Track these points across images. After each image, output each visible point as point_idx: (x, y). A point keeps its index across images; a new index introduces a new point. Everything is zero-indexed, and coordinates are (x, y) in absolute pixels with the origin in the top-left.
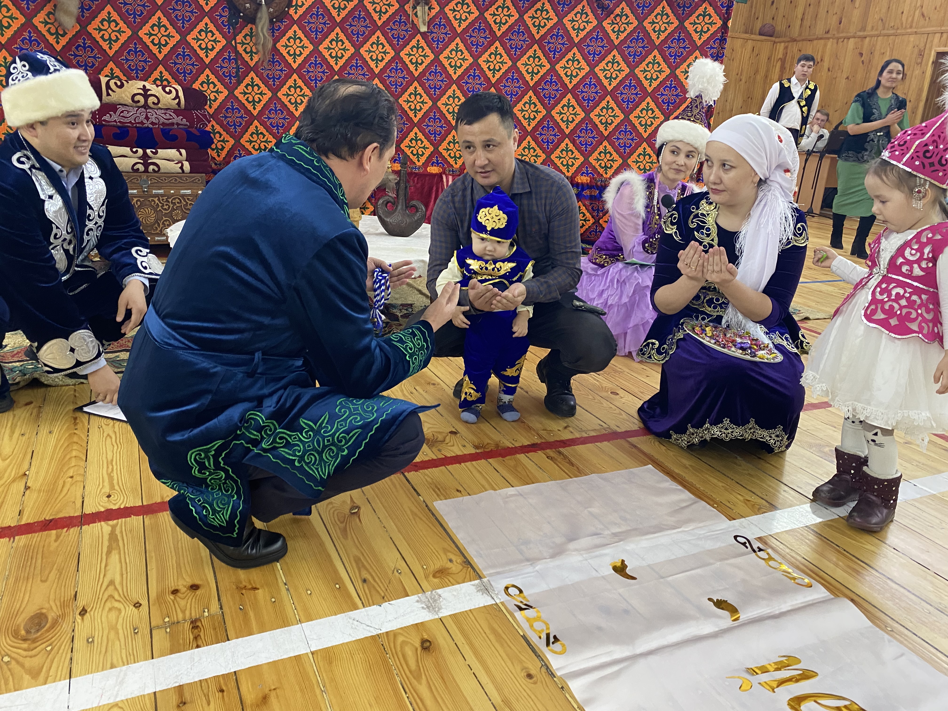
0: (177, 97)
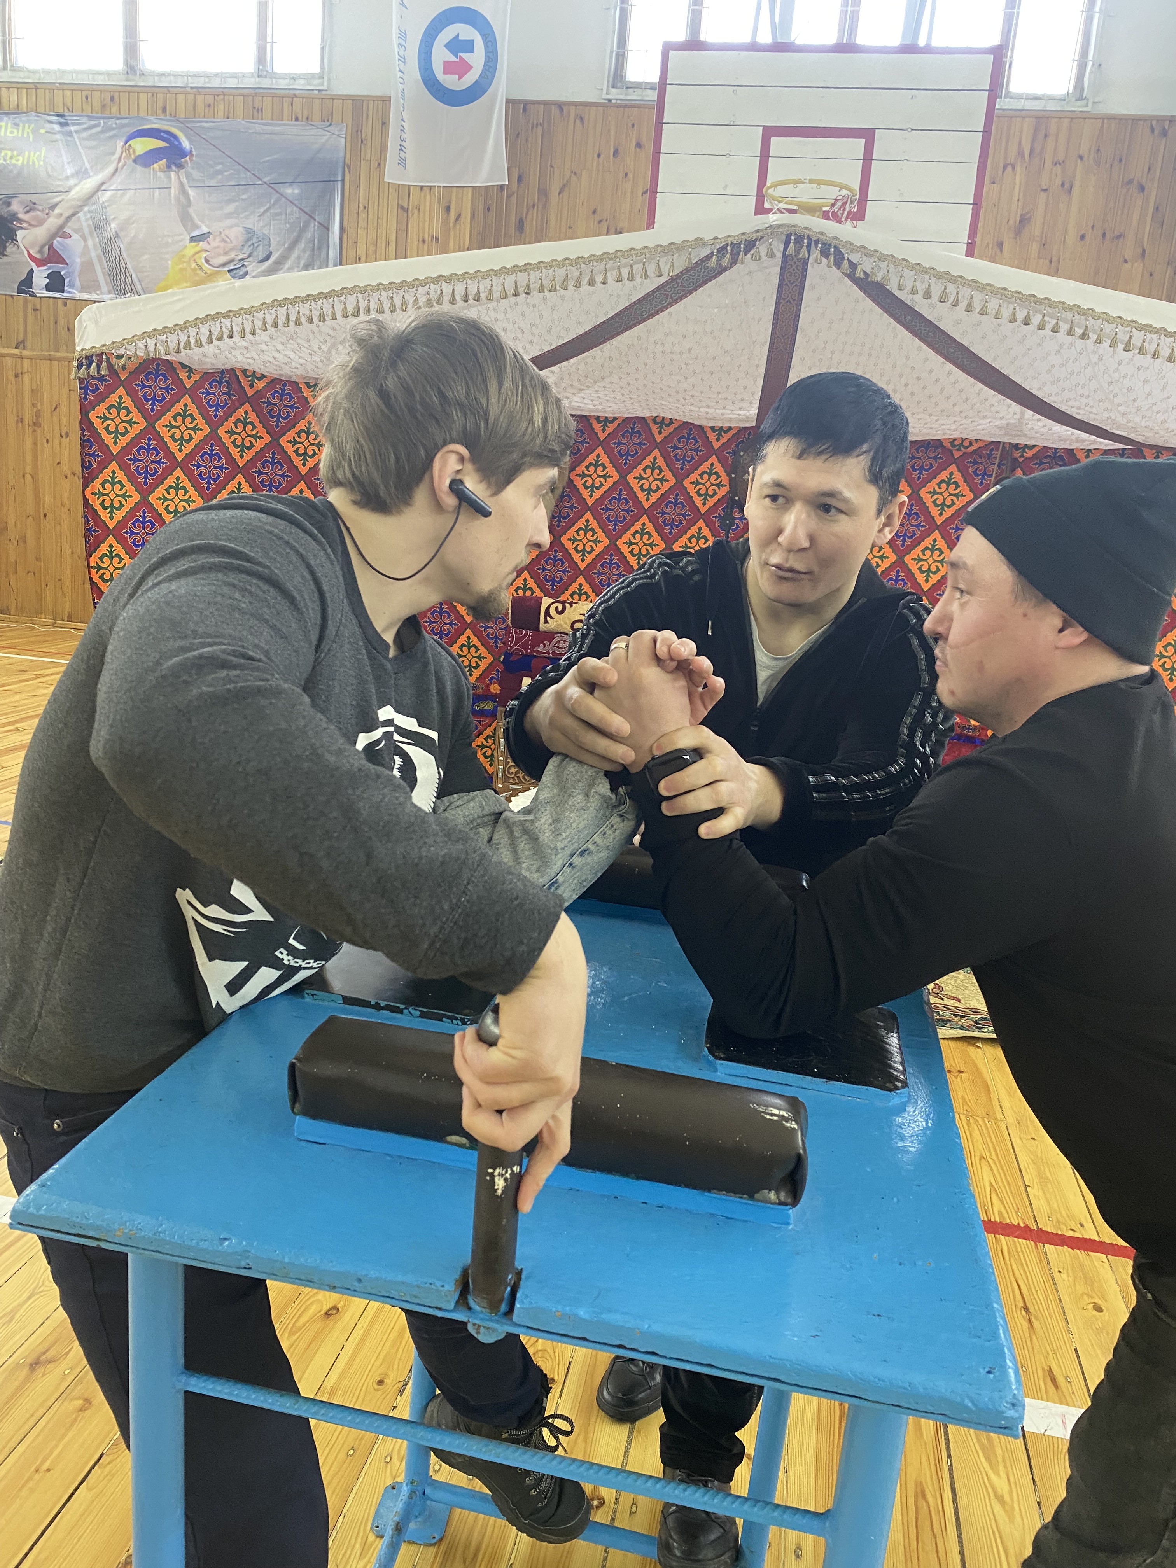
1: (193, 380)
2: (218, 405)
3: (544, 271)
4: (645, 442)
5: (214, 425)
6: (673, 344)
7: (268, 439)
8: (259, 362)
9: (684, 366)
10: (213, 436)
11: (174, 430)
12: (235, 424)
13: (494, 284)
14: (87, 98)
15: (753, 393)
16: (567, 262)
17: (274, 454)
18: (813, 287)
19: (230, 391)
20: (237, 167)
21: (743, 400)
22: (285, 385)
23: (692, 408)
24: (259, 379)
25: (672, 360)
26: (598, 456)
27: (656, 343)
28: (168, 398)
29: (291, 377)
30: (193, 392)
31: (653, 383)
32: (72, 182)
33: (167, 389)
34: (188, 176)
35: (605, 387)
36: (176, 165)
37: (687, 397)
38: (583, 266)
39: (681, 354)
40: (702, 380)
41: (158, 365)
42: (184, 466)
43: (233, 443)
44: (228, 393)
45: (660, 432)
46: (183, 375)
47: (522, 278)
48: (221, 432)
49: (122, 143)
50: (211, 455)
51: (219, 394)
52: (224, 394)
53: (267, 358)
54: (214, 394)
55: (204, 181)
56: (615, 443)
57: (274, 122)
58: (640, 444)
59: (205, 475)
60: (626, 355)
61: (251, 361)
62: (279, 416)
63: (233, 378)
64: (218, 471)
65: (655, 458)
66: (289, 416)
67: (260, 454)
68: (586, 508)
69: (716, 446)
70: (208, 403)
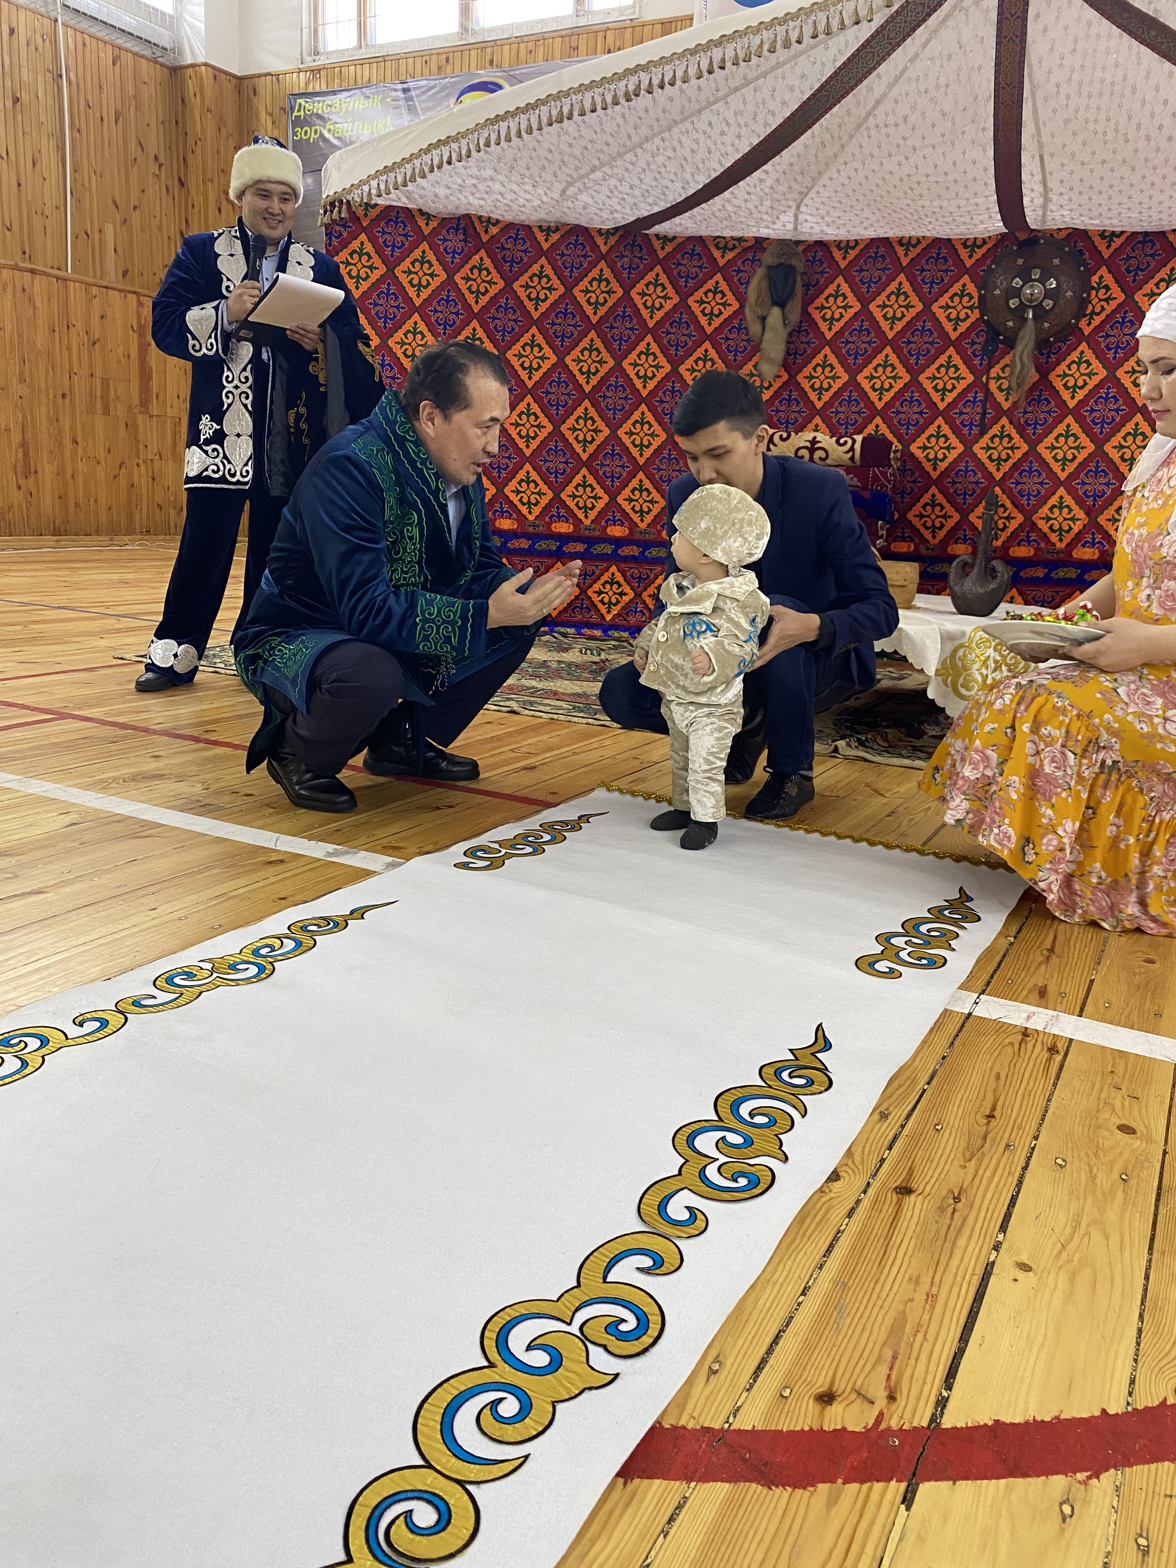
0: (852, 449)
1: (431, 227)
2: (454, 252)
3: (739, 42)
4: (890, 266)
5: (452, 272)
7: (501, 284)
8: (489, 202)
10: (450, 283)
11: (412, 276)
12: (471, 270)
13: (690, 65)
14: (426, 62)
16: (762, 26)
17: (507, 299)
19: (466, 237)
21: (975, 180)
22: (518, 230)
24: (494, 225)
25: (888, 136)
26: (839, 286)
28: (407, 244)
29: (524, 220)
30: (430, 239)
31: (874, 171)
33: (406, 235)
38: (778, 27)
39: (897, 125)
40: (925, 158)
41: (398, 212)
42: (421, 310)
43: (469, 288)
44: (465, 241)
46: (421, 222)
47: (717, 53)
48: (457, 278)
50: (447, 301)
51: (455, 242)
52: (460, 241)
53: (496, 197)
54: (451, 241)
56: (856, 271)
57: (588, 57)
58: (884, 269)
59: (441, 320)
60: (840, 137)
61: (482, 203)
62: (512, 261)
63: (470, 226)
64: (454, 316)
65: (900, 284)
66: (522, 260)
67: (494, 300)
68: (824, 342)
69: (969, 263)
70: (445, 250)
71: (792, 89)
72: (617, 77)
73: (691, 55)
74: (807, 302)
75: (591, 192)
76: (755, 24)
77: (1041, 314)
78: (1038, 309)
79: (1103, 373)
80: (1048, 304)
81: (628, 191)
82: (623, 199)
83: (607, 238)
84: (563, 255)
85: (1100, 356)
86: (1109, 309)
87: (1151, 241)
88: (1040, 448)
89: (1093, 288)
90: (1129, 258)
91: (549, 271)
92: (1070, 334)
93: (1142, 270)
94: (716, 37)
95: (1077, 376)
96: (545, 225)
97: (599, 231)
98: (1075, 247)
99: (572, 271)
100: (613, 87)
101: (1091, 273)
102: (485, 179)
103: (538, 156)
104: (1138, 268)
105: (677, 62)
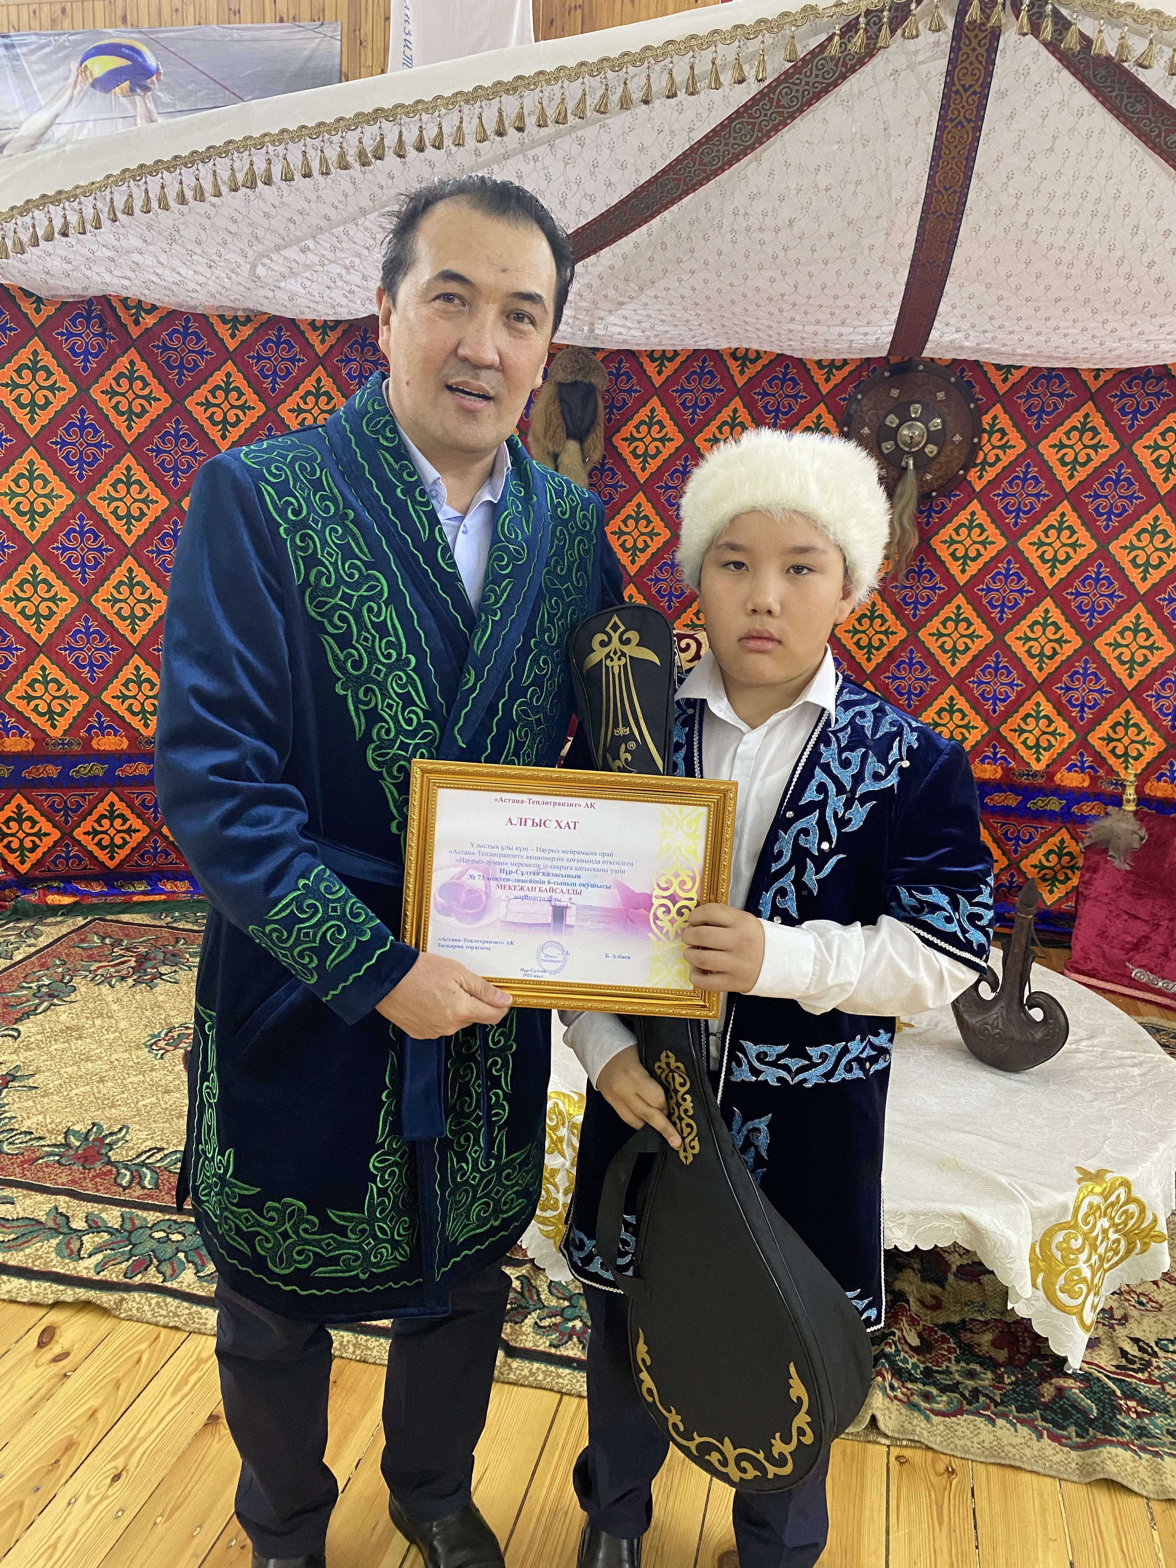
1: (44, 315)
2: (87, 353)
3: (547, 89)
4: (721, 387)
5: (85, 383)
6: (764, 215)
7: (167, 401)
8: (137, 282)
9: (781, 253)
10: (82, 400)
11: (19, 391)
12: (117, 380)
13: (466, 119)
14: (34, 12)
15: (891, 296)
16: (584, 68)
17: (177, 422)
18: (1003, 95)
19: (105, 330)
20: (213, 85)
21: (873, 307)
22: (187, 320)
23: (792, 326)
24: (148, 312)
25: (762, 243)
26: (653, 410)
27: (736, 214)
28: (6, 341)
29: (195, 307)
30: (45, 333)
31: (732, 285)
32: (22, 115)
33: (2, 328)
34: (156, 100)
35: (656, 297)
36: (141, 87)
37: (786, 307)
38: (610, 74)
39: (777, 230)
40: (810, 275)
42: (40, 443)
43: (116, 407)
44: (102, 335)
45: (742, 372)
46: (27, 307)
47: (510, 104)
48: (95, 392)
49: (77, 65)
50: (82, 428)
51: (88, 336)
52: (95, 335)
53: (148, 276)
54: (80, 335)
55: (174, 105)
56: (677, 391)
57: (255, 25)
58: (712, 391)
59: (74, 456)
60: (689, 238)
61: (126, 283)
62: (181, 366)
63: (108, 311)
64: (94, 449)
65: (735, 411)
66: (196, 365)
67: (157, 424)
68: (635, 487)
69: (825, 389)
70: (71, 349)
71: (623, 167)
72: (342, 125)
73: (467, 102)
74: (612, 430)
75: (300, 280)
76: (571, 63)
77: (923, 462)
78: (919, 456)
79: (1002, 543)
80: (931, 449)
81: (359, 282)
82: (351, 292)
83: (324, 333)
84: (259, 358)
85: (997, 519)
86: (1005, 460)
87: (1057, 376)
88: (922, 634)
89: (984, 431)
90: (1030, 396)
91: (238, 380)
92: (957, 488)
93: (1048, 414)
94: (508, 78)
95: (967, 541)
96: (228, 314)
97: (312, 324)
98: (962, 377)
99: (274, 382)
100: (336, 139)
101: (981, 411)
102: (128, 252)
103: (213, 225)
104: (1042, 410)
105: (443, 111)
